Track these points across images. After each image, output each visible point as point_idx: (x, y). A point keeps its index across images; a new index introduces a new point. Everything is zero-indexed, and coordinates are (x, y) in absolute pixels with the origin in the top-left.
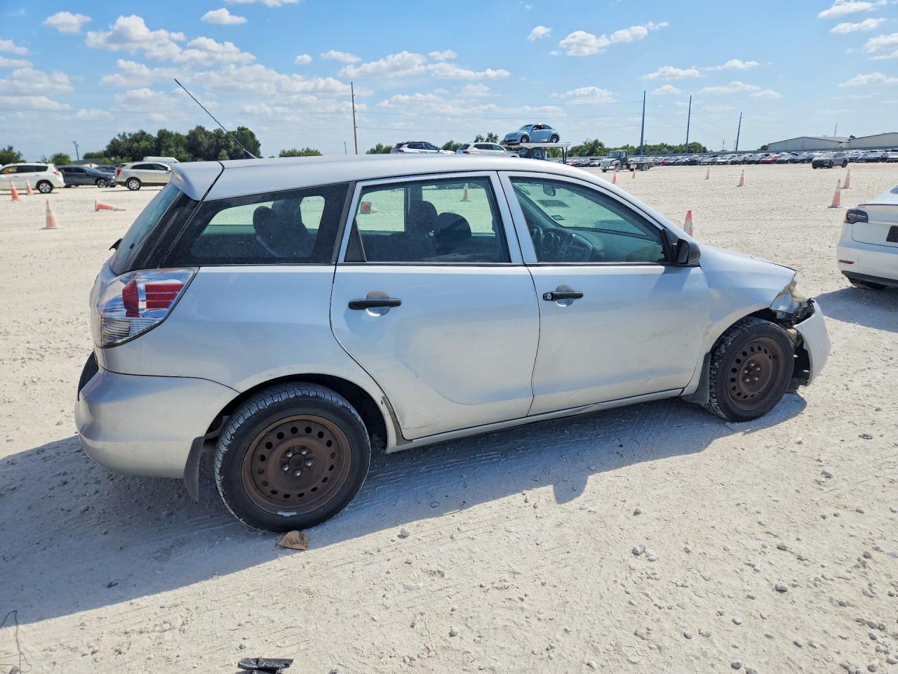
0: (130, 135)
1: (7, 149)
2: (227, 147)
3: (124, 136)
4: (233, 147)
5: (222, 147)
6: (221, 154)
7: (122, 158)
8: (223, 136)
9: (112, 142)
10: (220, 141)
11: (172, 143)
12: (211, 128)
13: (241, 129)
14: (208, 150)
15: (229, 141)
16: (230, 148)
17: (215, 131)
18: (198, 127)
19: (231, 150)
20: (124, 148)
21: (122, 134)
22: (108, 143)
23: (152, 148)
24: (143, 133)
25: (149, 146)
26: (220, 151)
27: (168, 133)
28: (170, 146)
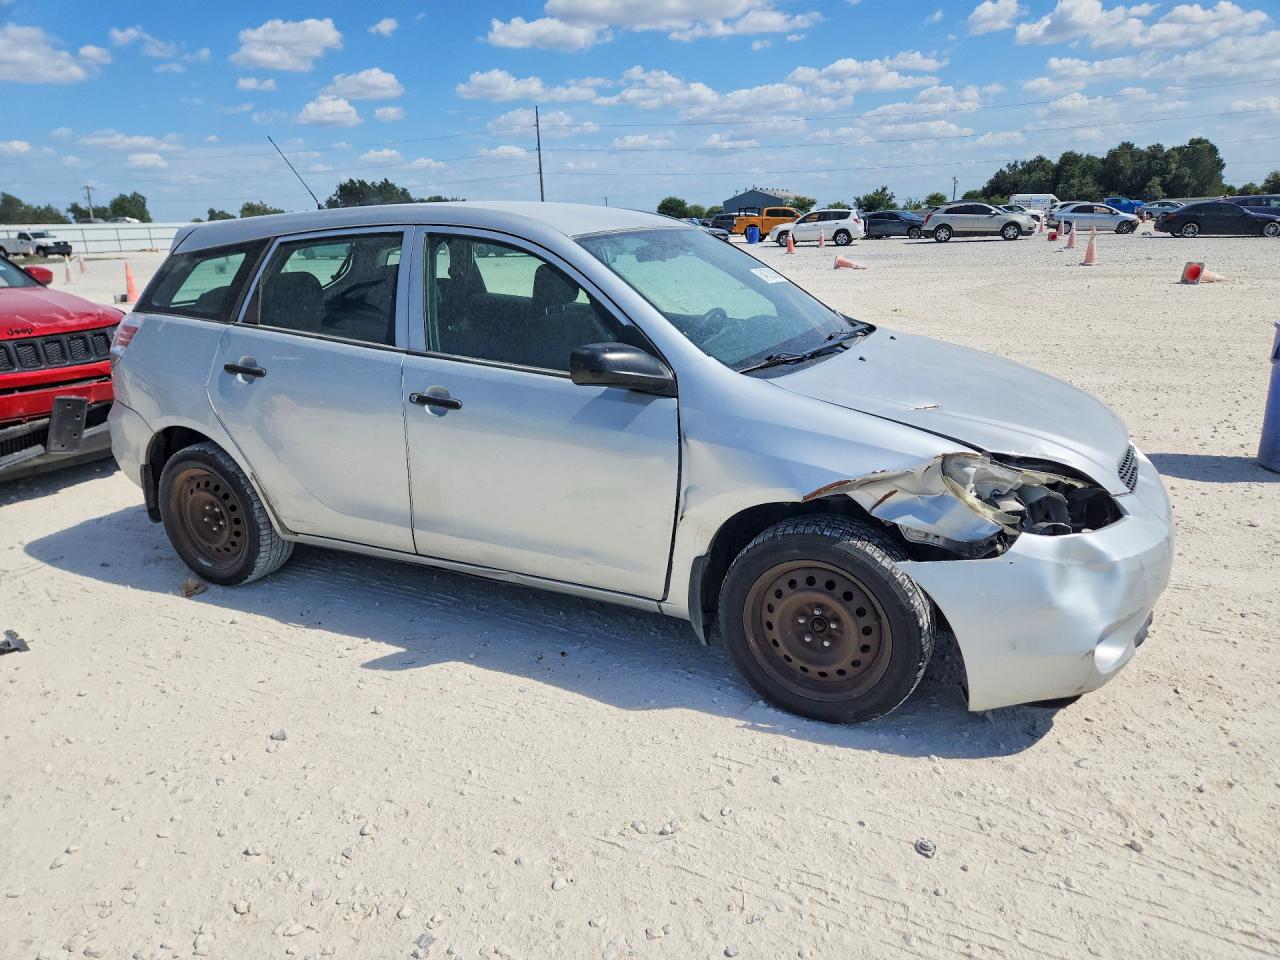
0: (1023, 164)
1: (880, 190)
2: (1163, 172)
3: (1015, 166)
4: (1174, 172)
5: (1156, 173)
6: (1149, 184)
7: (1002, 197)
8: (1160, 156)
9: (997, 176)
10: (1153, 164)
11: (1077, 172)
12: (1142, 145)
13: (1195, 143)
14: (1130, 179)
15: (1168, 163)
16: (1169, 174)
17: (1149, 148)
18: (1123, 144)
19: (1169, 177)
20: (1009, 183)
21: (1012, 163)
22: (991, 176)
23: (1048, 180)
24: (1041, 160)
25: (1043, 179)
26: (1150, 180)
27: (1076, 156)
28: (1072, 176)
